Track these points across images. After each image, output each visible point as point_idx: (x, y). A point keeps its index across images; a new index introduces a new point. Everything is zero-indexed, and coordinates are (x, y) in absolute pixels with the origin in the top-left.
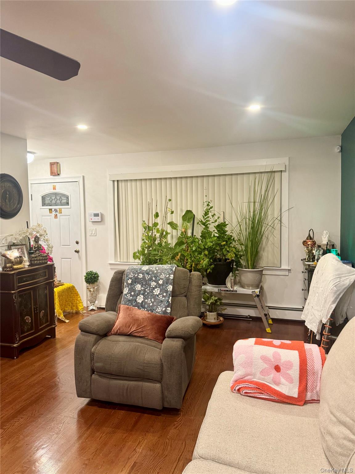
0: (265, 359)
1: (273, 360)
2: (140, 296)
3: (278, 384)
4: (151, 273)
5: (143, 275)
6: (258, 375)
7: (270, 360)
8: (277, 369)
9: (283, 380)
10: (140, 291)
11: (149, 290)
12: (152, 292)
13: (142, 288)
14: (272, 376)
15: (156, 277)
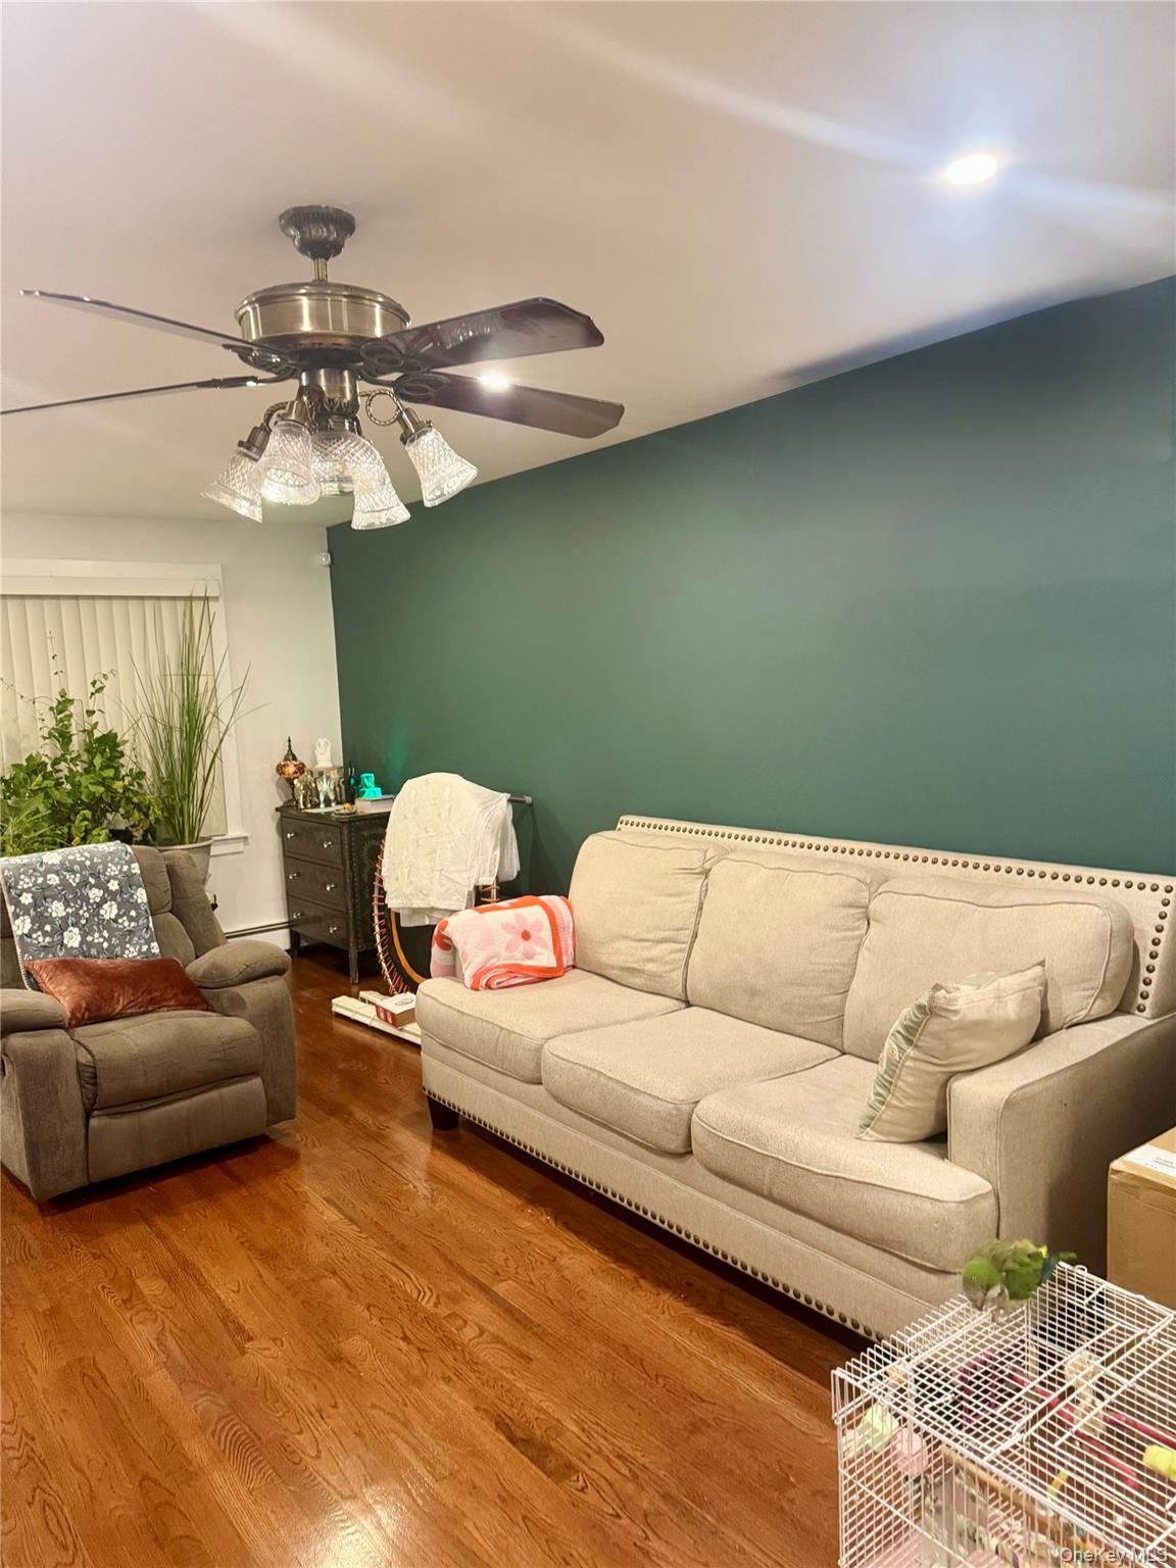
0: (507, 927)
1: (518, 925)
2: (71, 931)
3: (529, 956)
4: (76, 867)
5: (58, 875)
6: (504, 953)
7: (513, 927)
8: (526, 936)
9: (538, 949)
10: (65, 919)
11: (88, 910)
12: (98, 914)
13: (70, 910)
14: (521, 949)
15: (96, 876)
